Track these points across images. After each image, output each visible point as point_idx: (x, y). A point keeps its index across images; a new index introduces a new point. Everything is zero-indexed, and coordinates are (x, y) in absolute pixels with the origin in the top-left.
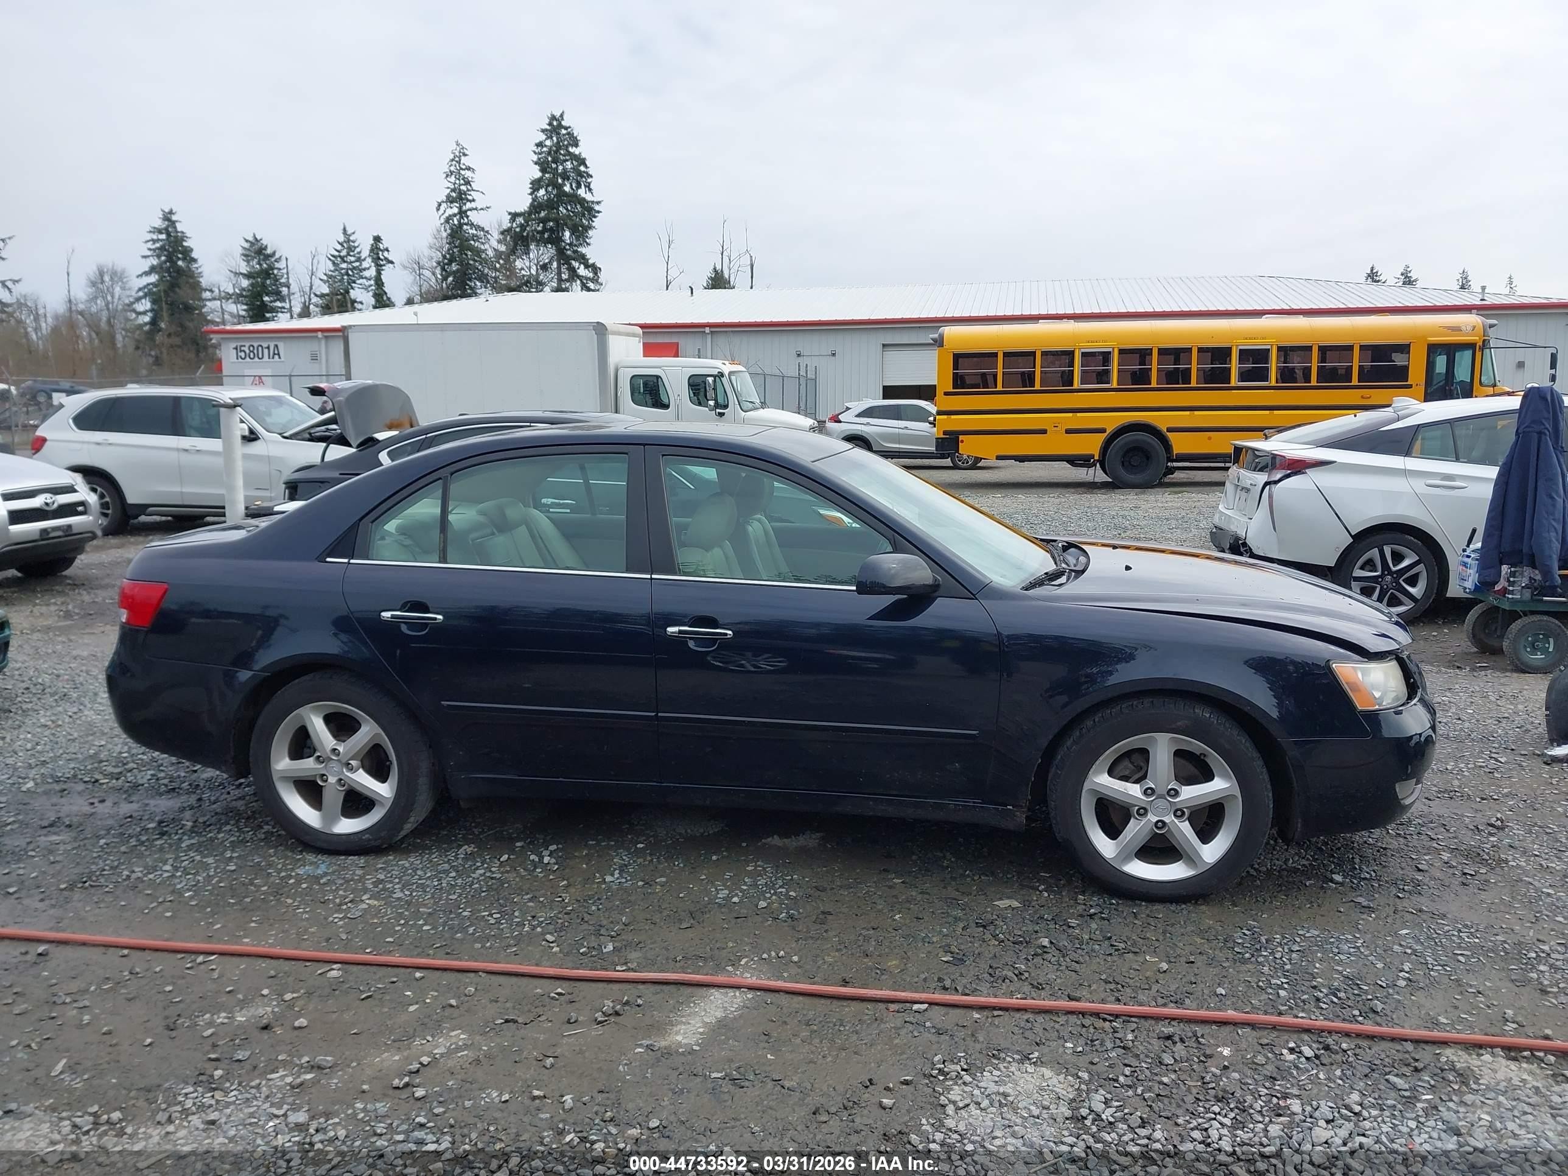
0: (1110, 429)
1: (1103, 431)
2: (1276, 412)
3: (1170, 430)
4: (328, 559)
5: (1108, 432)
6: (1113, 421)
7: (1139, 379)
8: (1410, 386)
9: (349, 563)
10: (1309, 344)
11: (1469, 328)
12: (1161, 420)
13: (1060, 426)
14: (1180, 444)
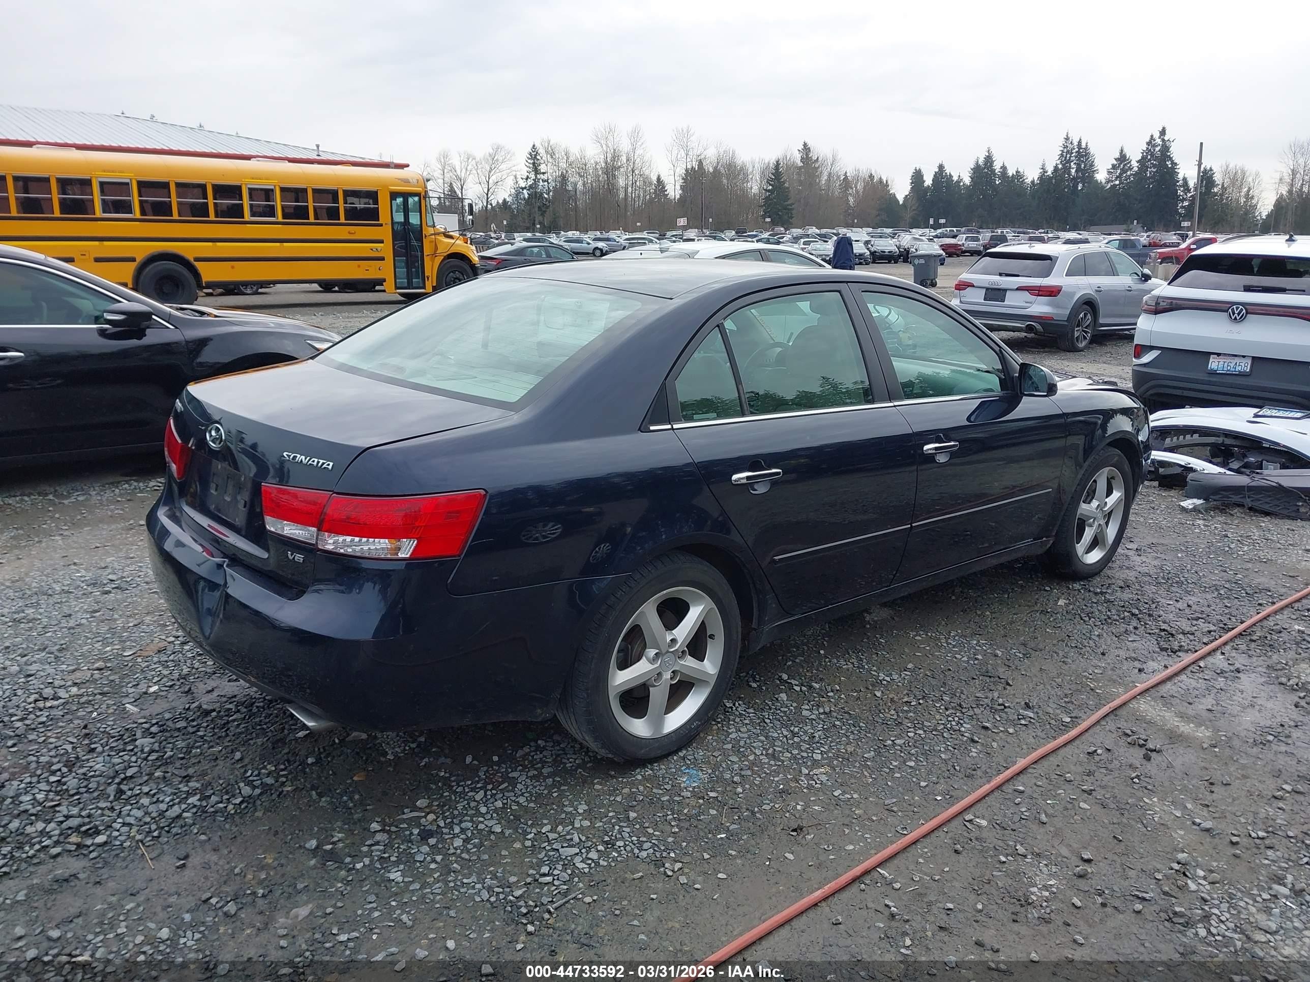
0: (140, 258)
1: (133, 260)
2: (285, 244)
3: (198, 259)
4: (652, 428)
5: (138, 260)
6: (142, 250)
7: (161, 210)
8: (381, 225)
9: (672, 429)
10: (304, 186)
11: (415, 181)
12: (188, 250)
13: (87, 254)
14: (209, 273)
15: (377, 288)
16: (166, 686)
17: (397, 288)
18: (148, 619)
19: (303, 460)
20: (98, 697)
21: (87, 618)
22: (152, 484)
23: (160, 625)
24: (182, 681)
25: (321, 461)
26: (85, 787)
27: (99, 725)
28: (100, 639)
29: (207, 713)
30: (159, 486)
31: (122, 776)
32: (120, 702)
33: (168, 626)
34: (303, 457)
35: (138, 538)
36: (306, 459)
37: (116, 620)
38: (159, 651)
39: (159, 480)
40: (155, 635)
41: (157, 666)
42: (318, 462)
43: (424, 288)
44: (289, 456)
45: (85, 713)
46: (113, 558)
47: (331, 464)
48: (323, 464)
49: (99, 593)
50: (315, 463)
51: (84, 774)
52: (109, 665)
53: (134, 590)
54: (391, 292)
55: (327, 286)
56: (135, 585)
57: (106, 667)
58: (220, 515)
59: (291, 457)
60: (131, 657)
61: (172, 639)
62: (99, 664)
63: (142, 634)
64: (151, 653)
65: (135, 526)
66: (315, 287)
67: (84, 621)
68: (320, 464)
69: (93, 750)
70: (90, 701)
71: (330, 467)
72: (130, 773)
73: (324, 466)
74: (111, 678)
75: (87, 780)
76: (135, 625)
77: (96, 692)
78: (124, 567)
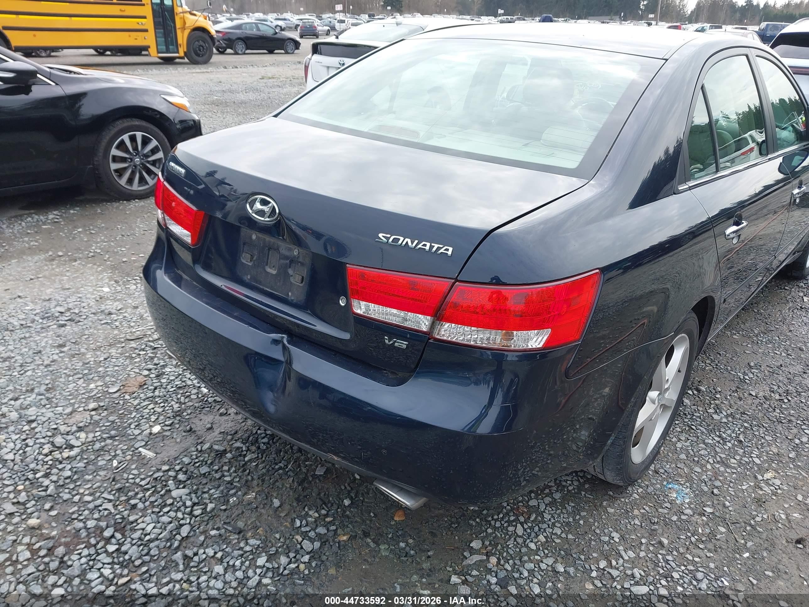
3: (6, 28)
8: (144, 5)
15: (144, 53)
16: (167, 426)
17: (158, 52)
18: (113, 351)
19: (410, 244)
20: (109, 441)
21: (57, 354)
22: (51, 217)
23: (127, 357)
24: (178, 418)
25: (436, 246)
26: (147, 554)
27: (125, 475)
28: (81, 376)
29: (221, 454)
30: (57, 219)
31: (178, 537)
32: (133, 446)
33: (134, 358)
34: (409, 241)
35: (64, 269)
36: (412, 243)
37: (84, 354)
38: (141, 386)
39: (55, 213)
40: (129, 369)
41: (147, 403)
42: (432, 247)
43: (178, 52)
44: (388, 239)
45: (105, 462)
46: (52, 290)
47: (451, 249)
48: (439, 249)
49: (55, 326)
50: (427, 248)
51: (140, 539)
52: (102, 404)
53: (86, 322)
54: (154, 55)
55: (101, 51)
56: (85, 317)
57: (99, 406)
58: (261, 287)
59: (391, 240)
60: (118, 394)
61: (146, 373)
62: (92, 405)
63: (116, 368)
64: (135, 389)
65: (55, 257)
66: (92, 51)
67: (55, 357)
68: (434, 249)
69: (134, 507)
70: (103, 447)
71: (450, 253)
72: (185, 531)
73: (442, 251)
74: (111, 418)
75: (145, 545)
76: (105, 359)
77: (105, 436)
78: (66, 298)
